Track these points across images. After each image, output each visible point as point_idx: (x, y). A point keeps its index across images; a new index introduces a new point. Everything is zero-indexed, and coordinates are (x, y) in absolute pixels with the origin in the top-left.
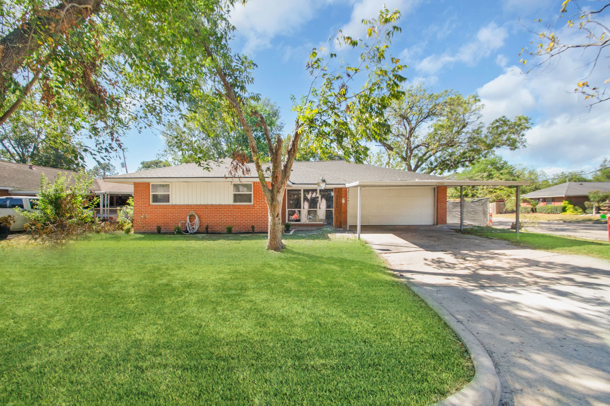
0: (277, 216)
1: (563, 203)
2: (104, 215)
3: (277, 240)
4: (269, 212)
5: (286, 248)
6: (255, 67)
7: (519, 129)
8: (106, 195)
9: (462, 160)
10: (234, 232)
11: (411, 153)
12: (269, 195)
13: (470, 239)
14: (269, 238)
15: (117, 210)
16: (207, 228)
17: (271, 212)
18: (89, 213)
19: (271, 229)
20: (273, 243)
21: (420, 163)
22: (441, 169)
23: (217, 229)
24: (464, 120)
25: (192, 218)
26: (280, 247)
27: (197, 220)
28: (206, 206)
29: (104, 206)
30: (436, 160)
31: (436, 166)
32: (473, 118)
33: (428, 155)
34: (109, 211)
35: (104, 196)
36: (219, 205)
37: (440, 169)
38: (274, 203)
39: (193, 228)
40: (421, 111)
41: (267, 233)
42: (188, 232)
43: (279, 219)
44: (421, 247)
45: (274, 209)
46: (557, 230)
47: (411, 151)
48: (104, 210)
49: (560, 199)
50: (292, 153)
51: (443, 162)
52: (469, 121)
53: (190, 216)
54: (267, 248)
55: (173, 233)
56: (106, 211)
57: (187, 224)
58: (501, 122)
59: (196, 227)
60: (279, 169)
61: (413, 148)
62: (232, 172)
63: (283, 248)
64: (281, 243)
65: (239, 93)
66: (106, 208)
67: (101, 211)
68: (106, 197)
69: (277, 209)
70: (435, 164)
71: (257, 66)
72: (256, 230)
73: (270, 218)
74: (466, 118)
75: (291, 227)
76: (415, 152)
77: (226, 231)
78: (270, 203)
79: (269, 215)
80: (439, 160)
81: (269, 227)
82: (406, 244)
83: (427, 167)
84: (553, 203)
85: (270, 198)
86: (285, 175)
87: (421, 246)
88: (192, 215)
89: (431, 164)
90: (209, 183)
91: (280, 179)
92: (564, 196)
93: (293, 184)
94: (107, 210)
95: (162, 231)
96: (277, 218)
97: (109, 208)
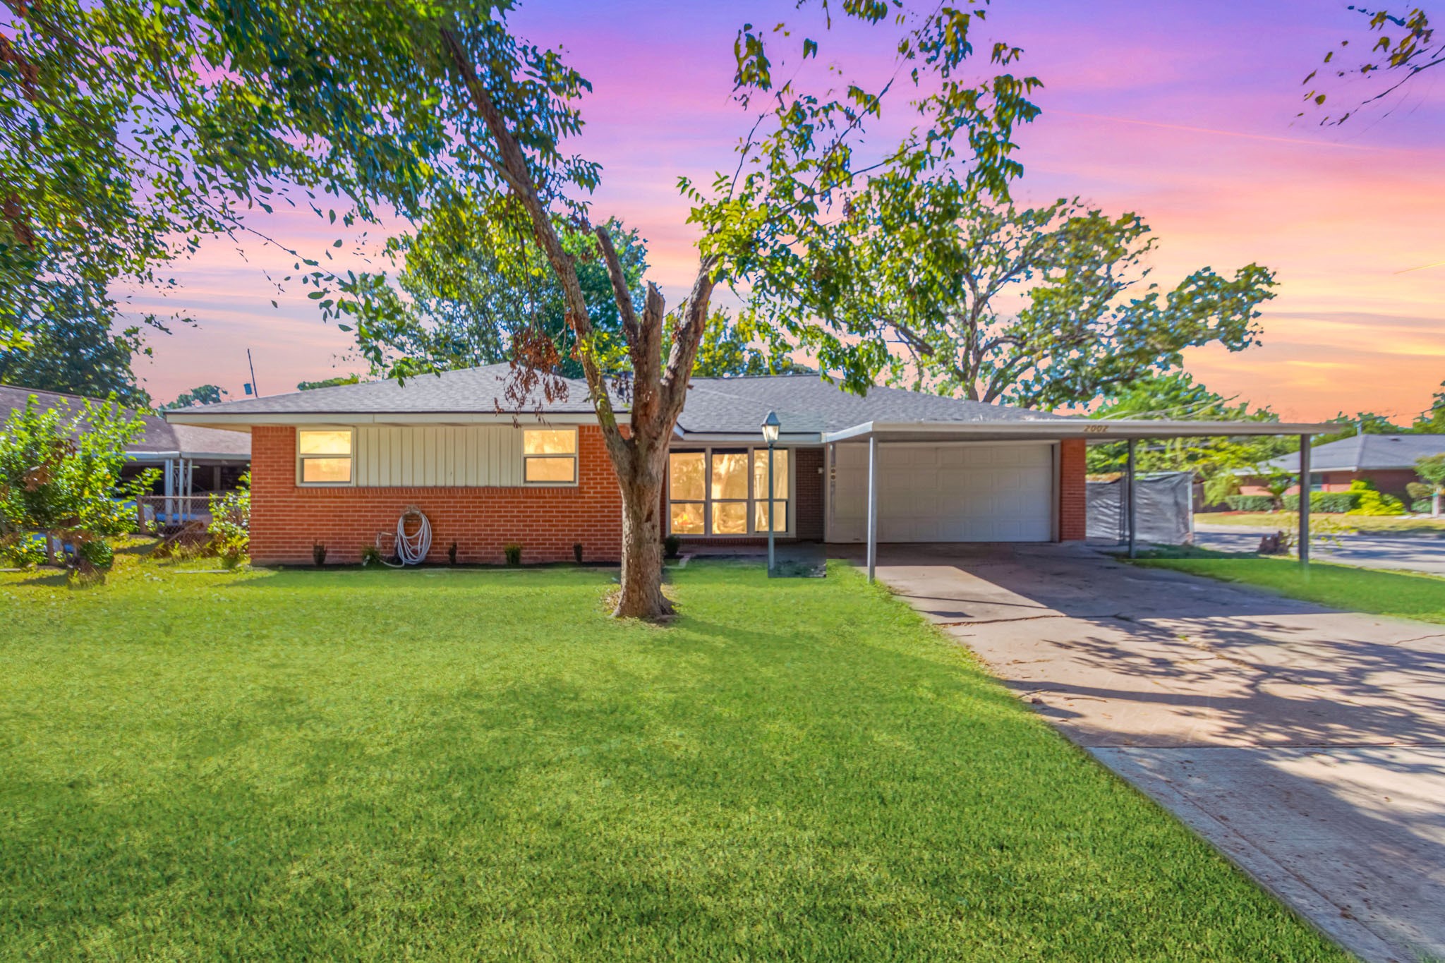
0: (649, 518)
1: (1353, 486)
2: (175, 517)
3: (647, 588)
4: (624, 505)
5: (673, 612)
6: (583, 90)
7: (1245, 299)
8: (182, 462)
9: (1105, 378)
10: (526, 562)
11: (978, 360)
12: (623, 456)
13: (1174, 580)
14: (624, 581)
15: (209, 501)
16: (452, 552)
17: (630, 506)
18: (129, 511)
19: (630, 556)
20: (635, 597)
21: (999, 384)
22: (1051, 402)
23: (482, 553)
24: (1109, 278)
25: (411, 523)
26: (657, 609)
27: (425, 527)
28: (450, 491)
29: (176, 491)
30: (1038, 379)
31: (1039, 394)
32: (1132, 272)
33: (1018, 365)
34: (189, 504)
35: (176, 463)
36: (488, 489)
37: (1049, 401)
38: (639, 481)
39: (415, 552)
40: (1002, 254)
41: (619, 564)
42: (399, 561)
43: (653, 527)
44: (1050, 606)
45: (639, 498)
46: (1357, 554)
47: (979, 354)
48: (176, 502)
49: (1344, 477)
50: (691, 336)
51: (1057, 382)
52: (1122, 280)
53: (406, 517)
54: (617, 610)
55: (355, 566)
56: (181, 504)
57: (397, 540)
58: (1201, 283)
59: (424, 549)
60: (653, 382)
61: (982, 347)
62: (516, 391)
63: (664, 612)
64: (660, 595)
65: (537, 162)
66: (181, 497)
67: (169, 506)
68: (181, 467)
69: (648, 498)
70: (1037, 388)
71: (589, 87)
72: (586, 556)
73: (626, 525)
74: (1114, 273)
75: (681, 548)
76: (988, 357)
77: (503, 558)
78: (626, 479)
79: (624, 514)
80: (1046, 378)
81: (624, 550)
82: (1002, 595)
83: (1016, 396)
84: (1325, 487)
85: (626, 465)
86: (672, 399)
87: (1051, 604)
88: (413, 515)
89: (1027, 387)
90: (458, 429)
91: (655, 411)
92: (1354, 469)
93: (686, 432)
94: (185, 502)
95: (327, 560)
96: (648, 525)
97: (189, 497)
